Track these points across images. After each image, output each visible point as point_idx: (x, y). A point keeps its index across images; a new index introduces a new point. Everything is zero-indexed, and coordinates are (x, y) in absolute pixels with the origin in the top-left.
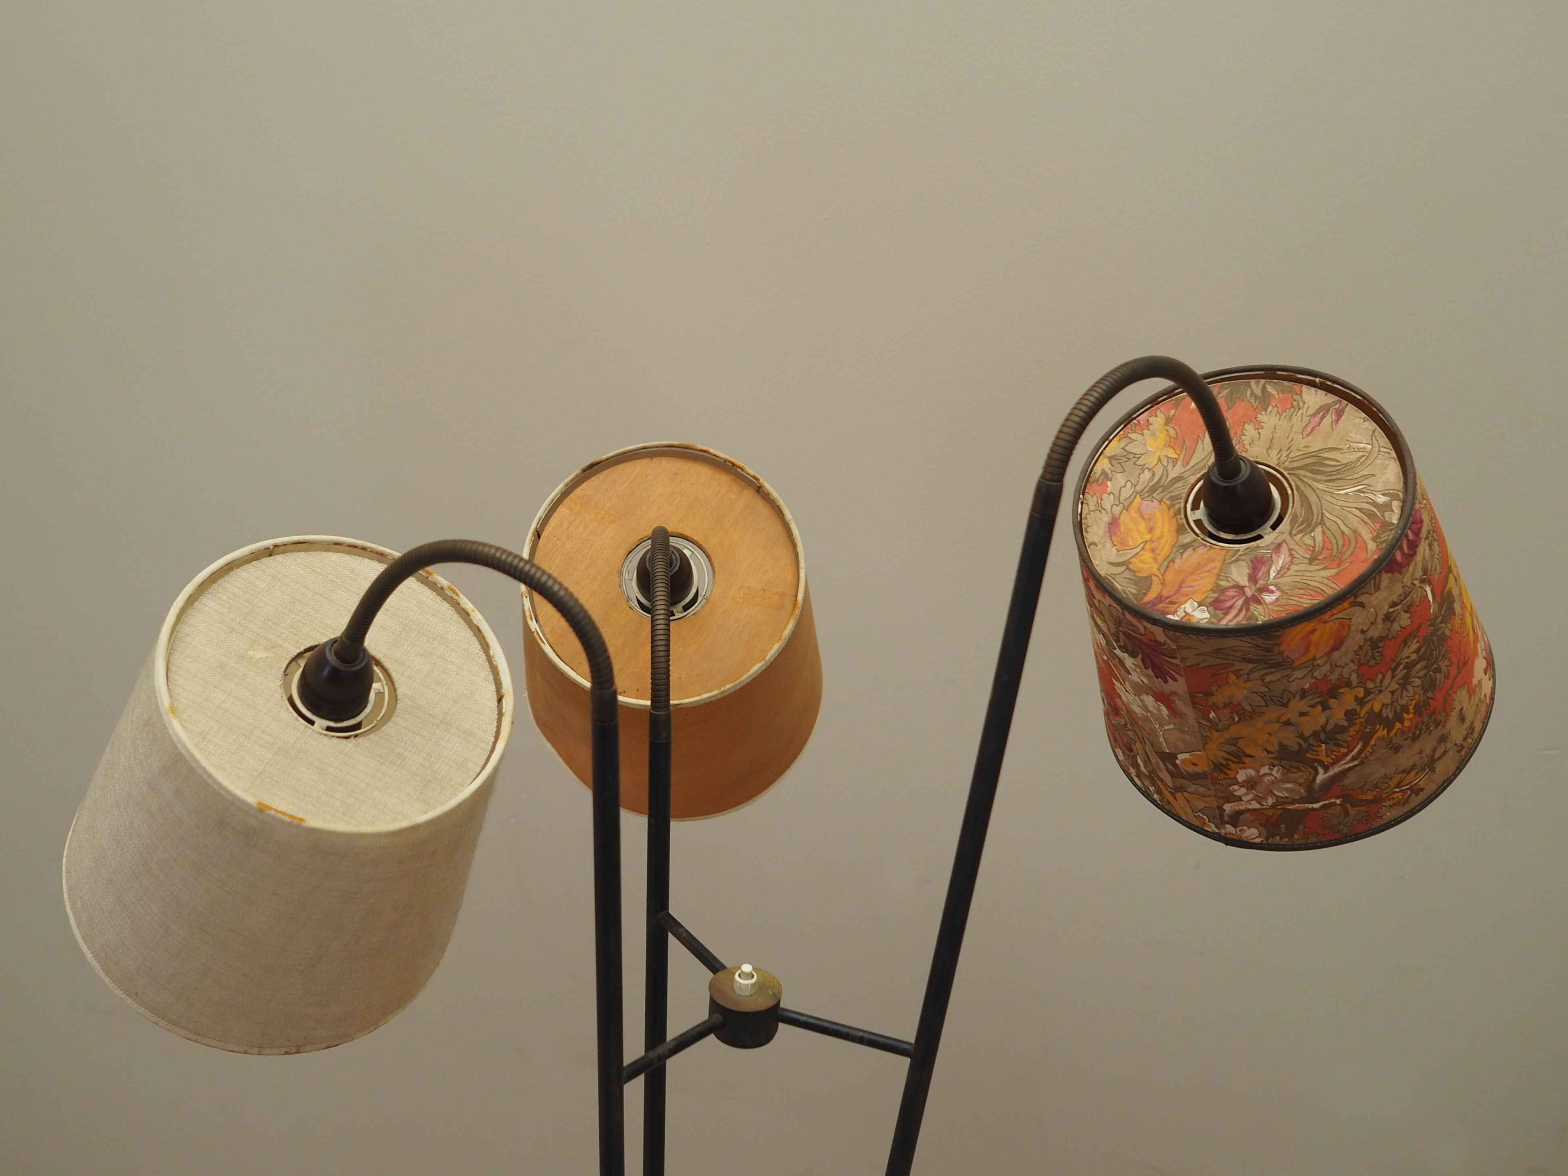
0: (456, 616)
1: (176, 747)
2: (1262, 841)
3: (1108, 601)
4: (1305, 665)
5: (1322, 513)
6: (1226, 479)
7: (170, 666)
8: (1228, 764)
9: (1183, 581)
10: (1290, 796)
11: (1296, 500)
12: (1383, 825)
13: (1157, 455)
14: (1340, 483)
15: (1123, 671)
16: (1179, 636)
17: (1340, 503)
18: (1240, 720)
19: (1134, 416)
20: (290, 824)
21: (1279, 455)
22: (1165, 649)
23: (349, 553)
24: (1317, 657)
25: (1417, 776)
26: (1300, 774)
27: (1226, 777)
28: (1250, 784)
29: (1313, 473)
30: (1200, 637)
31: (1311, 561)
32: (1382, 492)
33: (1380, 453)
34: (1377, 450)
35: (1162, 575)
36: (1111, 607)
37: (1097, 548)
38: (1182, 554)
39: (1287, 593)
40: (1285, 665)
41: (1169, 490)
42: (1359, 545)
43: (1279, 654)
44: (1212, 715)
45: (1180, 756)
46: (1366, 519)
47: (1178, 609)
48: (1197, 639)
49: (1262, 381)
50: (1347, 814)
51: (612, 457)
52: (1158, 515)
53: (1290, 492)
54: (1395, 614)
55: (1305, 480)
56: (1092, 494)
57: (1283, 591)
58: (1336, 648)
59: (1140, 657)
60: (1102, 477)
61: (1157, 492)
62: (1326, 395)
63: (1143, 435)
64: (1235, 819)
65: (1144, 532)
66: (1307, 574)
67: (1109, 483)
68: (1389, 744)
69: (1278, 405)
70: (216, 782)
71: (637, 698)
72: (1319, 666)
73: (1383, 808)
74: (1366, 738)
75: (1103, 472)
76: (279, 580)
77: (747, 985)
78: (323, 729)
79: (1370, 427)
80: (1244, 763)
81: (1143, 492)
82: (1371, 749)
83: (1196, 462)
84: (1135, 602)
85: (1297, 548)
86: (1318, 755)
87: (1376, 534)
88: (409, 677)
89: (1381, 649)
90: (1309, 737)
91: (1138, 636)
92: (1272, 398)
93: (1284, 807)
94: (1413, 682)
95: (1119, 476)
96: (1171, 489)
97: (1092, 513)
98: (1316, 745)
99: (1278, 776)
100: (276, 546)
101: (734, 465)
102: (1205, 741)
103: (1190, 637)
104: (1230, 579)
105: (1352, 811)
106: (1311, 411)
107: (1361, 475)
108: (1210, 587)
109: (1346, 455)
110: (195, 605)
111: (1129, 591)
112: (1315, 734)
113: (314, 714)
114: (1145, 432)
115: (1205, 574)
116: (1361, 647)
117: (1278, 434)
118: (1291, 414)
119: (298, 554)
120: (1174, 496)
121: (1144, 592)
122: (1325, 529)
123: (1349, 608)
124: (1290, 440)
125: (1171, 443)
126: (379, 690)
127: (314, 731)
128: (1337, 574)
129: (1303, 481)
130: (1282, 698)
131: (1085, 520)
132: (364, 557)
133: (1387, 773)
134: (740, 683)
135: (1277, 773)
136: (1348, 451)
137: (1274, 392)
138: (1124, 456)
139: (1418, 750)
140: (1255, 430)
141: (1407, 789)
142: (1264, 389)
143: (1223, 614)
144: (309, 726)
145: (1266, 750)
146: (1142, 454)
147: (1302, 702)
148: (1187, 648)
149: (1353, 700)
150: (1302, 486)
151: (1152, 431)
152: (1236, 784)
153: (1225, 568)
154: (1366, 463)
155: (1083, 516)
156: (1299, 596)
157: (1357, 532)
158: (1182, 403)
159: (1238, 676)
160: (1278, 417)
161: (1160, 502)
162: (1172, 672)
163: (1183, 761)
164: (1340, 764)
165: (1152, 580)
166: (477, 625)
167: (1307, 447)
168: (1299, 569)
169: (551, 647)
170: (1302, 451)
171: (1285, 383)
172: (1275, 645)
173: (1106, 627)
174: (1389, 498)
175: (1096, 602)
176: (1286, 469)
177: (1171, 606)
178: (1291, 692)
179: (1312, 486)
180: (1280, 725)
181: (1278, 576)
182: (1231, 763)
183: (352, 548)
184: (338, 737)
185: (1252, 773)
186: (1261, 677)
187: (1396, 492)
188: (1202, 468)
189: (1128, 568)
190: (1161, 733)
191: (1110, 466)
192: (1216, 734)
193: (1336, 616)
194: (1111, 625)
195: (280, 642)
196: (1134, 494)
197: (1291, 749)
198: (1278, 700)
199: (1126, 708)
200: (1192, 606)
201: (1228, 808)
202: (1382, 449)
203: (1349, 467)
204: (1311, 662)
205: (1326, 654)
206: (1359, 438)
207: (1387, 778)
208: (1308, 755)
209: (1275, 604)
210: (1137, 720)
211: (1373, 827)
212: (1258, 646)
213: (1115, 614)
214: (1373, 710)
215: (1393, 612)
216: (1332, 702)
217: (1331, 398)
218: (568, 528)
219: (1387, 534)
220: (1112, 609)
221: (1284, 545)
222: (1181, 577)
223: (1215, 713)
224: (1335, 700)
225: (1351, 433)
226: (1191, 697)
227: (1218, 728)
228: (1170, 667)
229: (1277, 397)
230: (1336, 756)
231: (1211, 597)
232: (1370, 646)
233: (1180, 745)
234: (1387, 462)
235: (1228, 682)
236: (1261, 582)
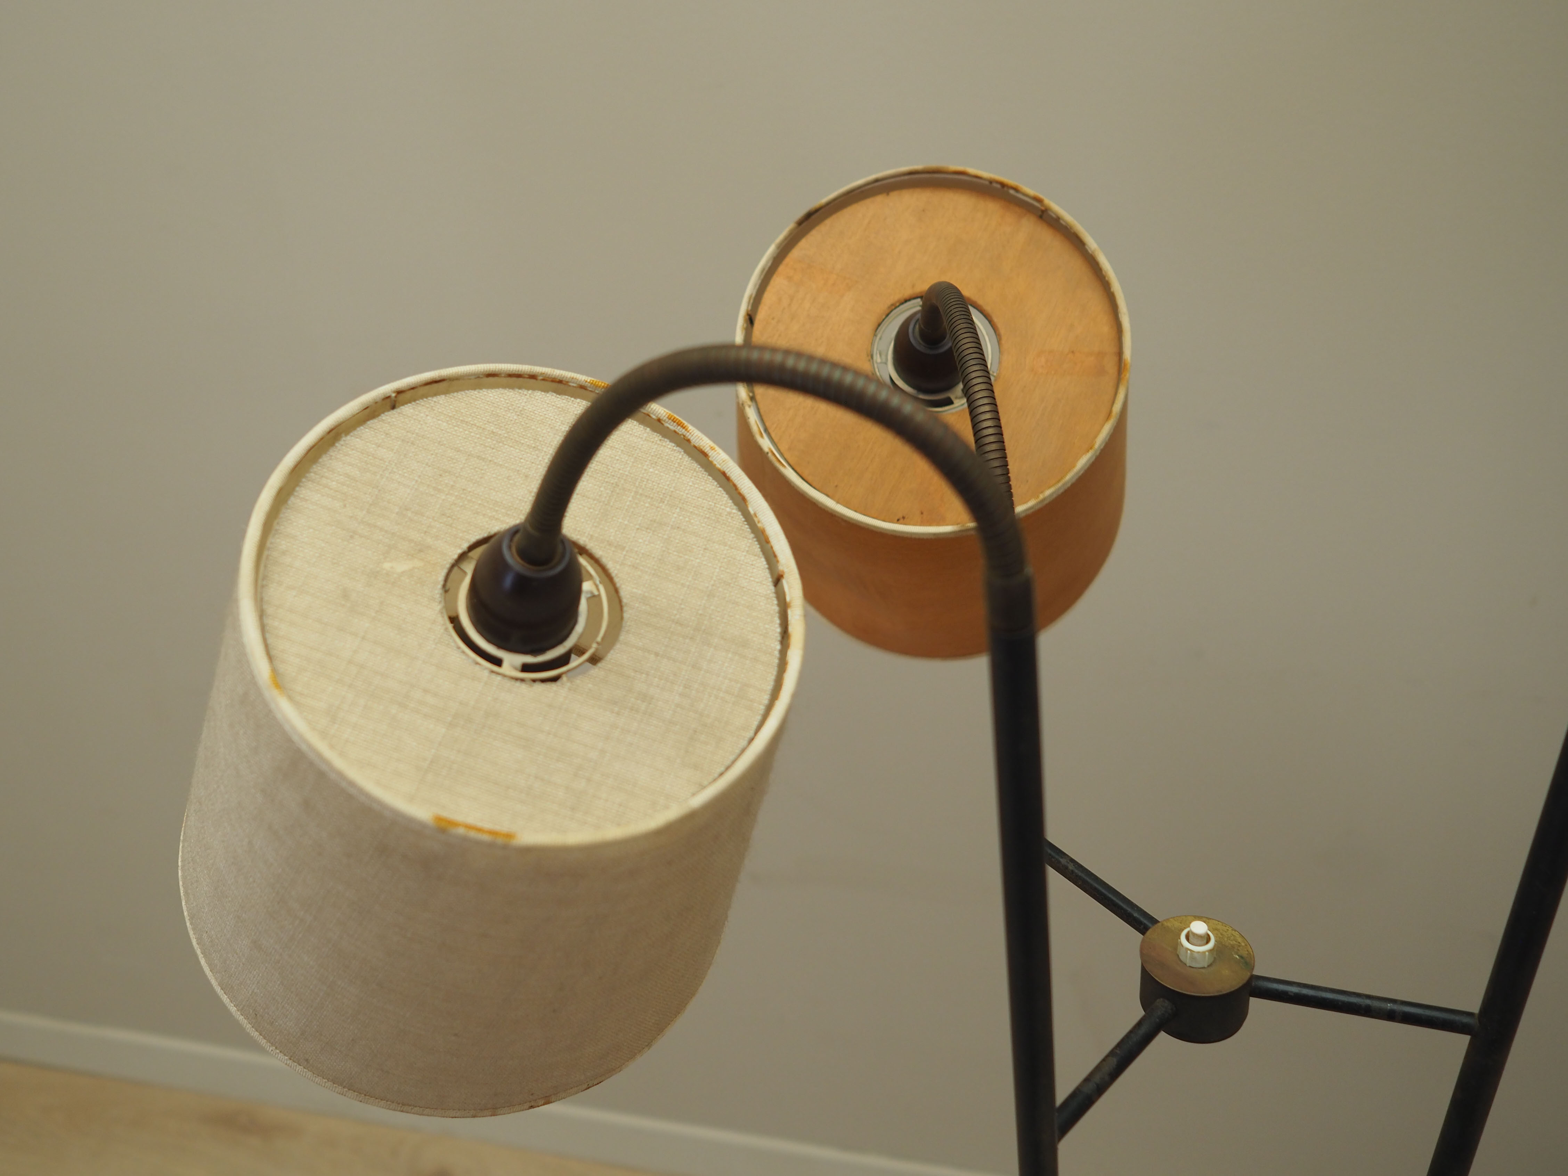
0: (687, 460)
1: (289, 740)
7: (265, 607)
20: (491, 845)
23: (511, 387)
51: (834, 200)
70: (361, 791)
71: (922, 523)
76: (413, 443)
77: (1204, 953)
78: (516, 669)
88: (635, 567)
100: (399, 392)
101: (1003, 185)
110: (290, 502)
113: (500, 646)
119: (435, 399)
126: (592, 592)
127: (504, 676)
132: (534, 389)
134: (1064, 485)
144: (495, 668)
166: (722, 469)
169: (793, 469)
183: (514, 379)
184: (543, 681)
195: (429, 541)
218: (790, 305)
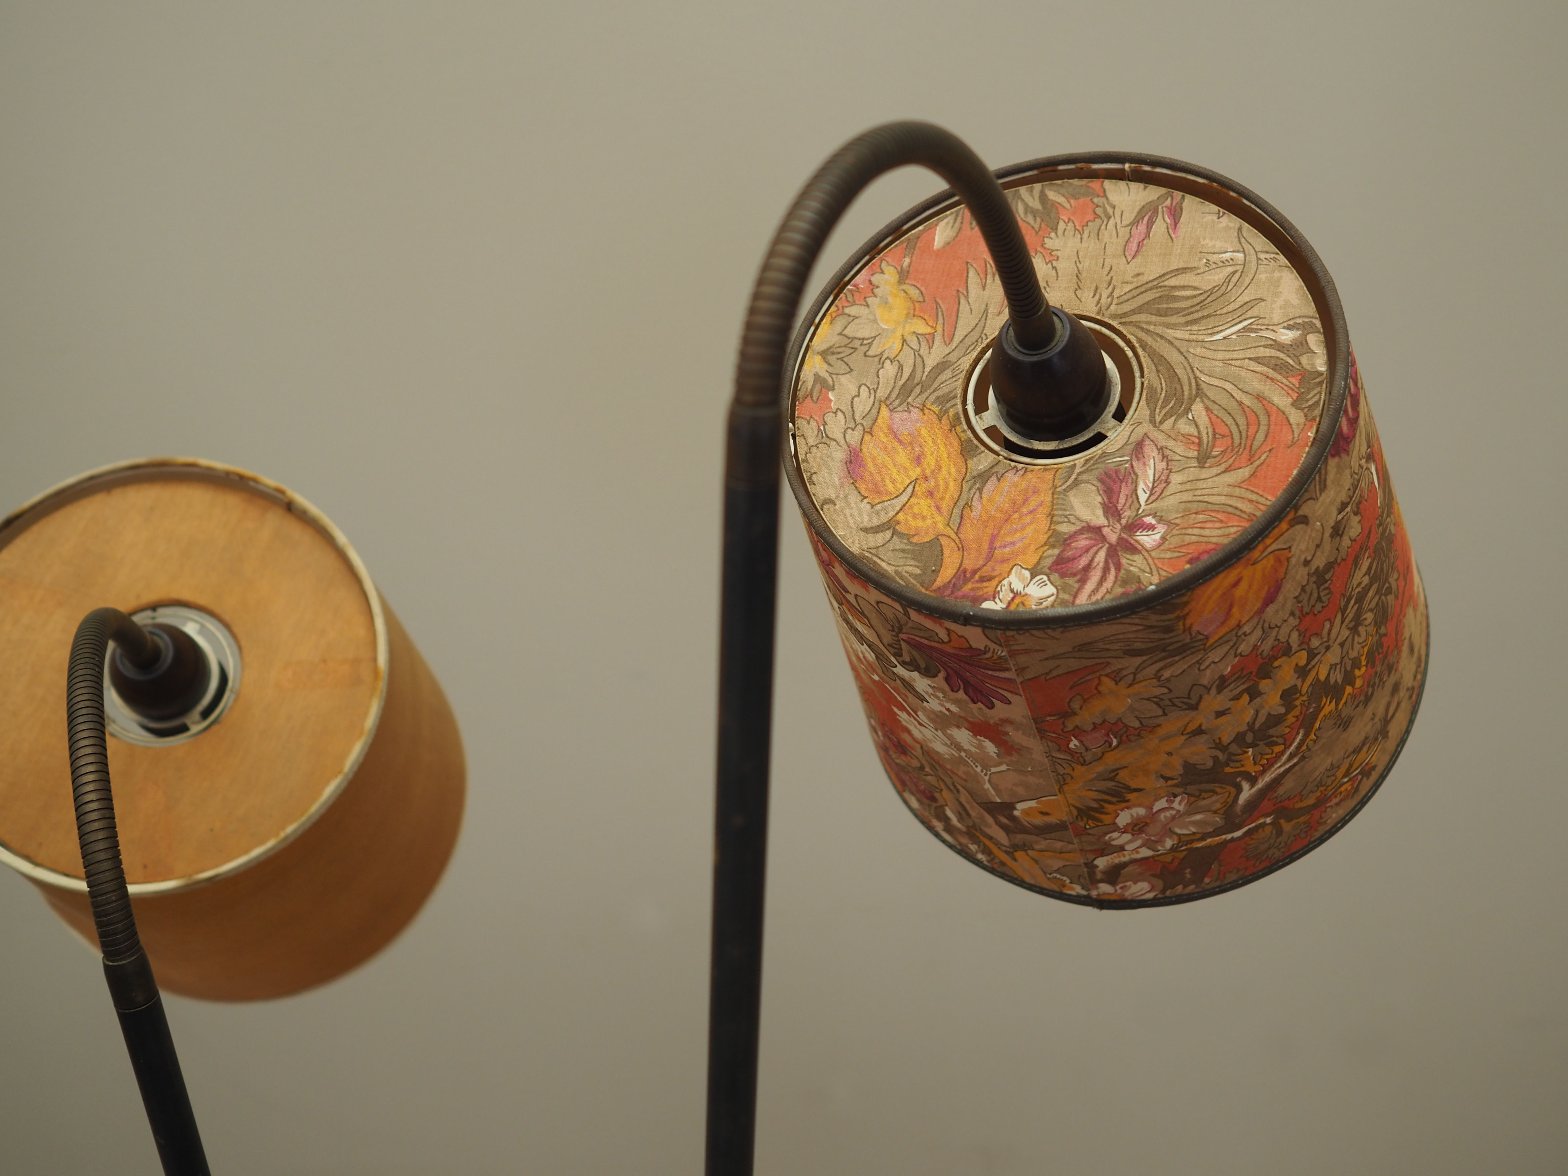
2: (1157, 895)
3: (874, 595)
4: (1224, 639)
5: (1196, 378)
6: (1034, 350)
8: (1103, 807)
9: (994, 538)
10: (1200, 831)
11: (1145, 365)
12: (1326, 832)
13: (898, 334)
14: (1212, 321)
15: (911, 698)
16: (1013, 636)
17: (1220, 355)
18: (1119, 744)
19: (847, 279)
21: (1097, 296)
22: (987, 659)
24: (1242, 623)
25: (1369, 752)
26: (1215, 798)
27: (1100, 824)
28: (1137, 827)
29: (1161, 316)
30: (1049, 631)
31: (1202, 461)
32: (1285, 324)
33: (1260, 262)
34: (1254, 257)
35: (956, 534)
36: (880, 605)
37: (836, 507)
38: (981, 490)
39: (1178, 525)
40: (1193, 647)
41: (933, 388)
42: (1273, 418)
43: (1184, 631)
44: (1074, 743)
45: (1020, 806)
46: (1271, 373)
47: (999, 589)
48: (1045, 636)
49: (1038, 187)
50: (1280, 832)
52: (924, 432)
53: (1130, 353)
54: (1344, 522)
55: (1152, 328)
56: (808, 418)
57: (1169, 523)
58: (1269, 600)
59: (942, 675)
60: (818, 387)
61: (913, 395)
62: (1145, 188)
63: (868, 306)
64: (1113, 875)
65: (908, 465)
66: (1201, 484)
67: (831, 395)
68: (1338, 720)
69: (1072, 218)
71: (145, 880)
72: (1246, 636)
73: (1328, 809)
74: (1307, 723)
75: (817, 377)
79: (1231, 225)
80: (1128, 801)
81: (891, 399)
82: (1315, 735)
83: (965, 333)
84: (923, 590)
85: (1170, 443)
86: (1243, 766)
87: (1296, 395)
89: (1329, 582)
90: (1230, 744)
91: (936, 645)
92: (1060, 209)
93: (1189, 846)
94: (1365, 619)
95: (844, 379)
96: (936, 385)
97: (814, 450)
98: (1240, 752)
99: (1181, 808)
101: (240, 476)
102: (1062, 781)
103: (1032, 635)
104: (1072, 519)
105: (1287, 827)
106: (1129, 217)
107: (1242, 303)
108: (1043, 538)
109: (1207, 276)
111: (906, 572)
112: (1240, 739)
114: (870, 300)
115: (1028, 519)
116: (1303, 589)
117: (1085, 264)
118: (1097, 228)
120: (943, 396)
121: (934, 568)
122: (1209, 404)
123: (1287, 530)
124: (1107, 268)
125: (916, 311)
128: (1253, 475)
129: (1148, 332)
130: (1189, 698)
131: (805, 464)
133: (1334, 762)
134: (309, 818)
135: (1179, 805)
136: (1207, 269)
137: (1061, 200)
138: (845, 346)
139: (1371, 716)
140: (1047, 264)
141: (1357, 775)
142: (1043, 198)
143: (1078, 581)
145: (1162, 777)
146: (875, 337)
147: (1220, 697)
148: (1027, 651)
149: (1292, 672)
150: (1149, 340)
151: (880, 297)
152: (1114, 831)
153: (1060, 501)
154: (1243, 283)
155: (801, 457)
156: (1199, 525)
157: (1264, 398)
158: (918, 245)
159: (1117, 679)
160: (1079, 236)
161: (922, 410)
162: (1000, 691)
163: (1025, 812)
164: (1273, 769)
165: (941, 546)
167: (1138, 275)
168: (1185, 480)
170: (1132, 283)
171: (1075, 182)
172: (1178, 618)
173: (875, 634)
174: (1299, 332)
175: (851, 598)
176: (1114, 316)
177: (985, 584)
178: (1204, 686)
179: (1166, 336)
180: (1185, 737)
181: (1153, 498)
182: (1106, 805)
185: (1141, 811)
186: (1156, 674)
187: (1306, 320)
188: (977, 341)
189: (895, 533)
190: (987, 778)
191: (826, 366)
192: (1079, 770)
193: (1270, 549)
194: (883, 632)
196: (877, 404)
197: (1203, 767)
198: (1183, 702)
199: (922, 747)
200: (1021, 578)
201: (1102, 863)
202: (1262, 256)
203: (1217, 293)
204: (1234, 632)
205: (1255, 613)
206: (1219, 245)
207: (1333, 767)
208: (1228, 770)
209: (1162, 547)
210: (941, 762)
211: (1313, 839)
212: (1151, 627)
213: (890, 615)
214: (1318, 679)
215: (1343, 518)
216: (1265, 685)
217: (1154, 193)
219: (1315, 392)
220: (884, 609)
221: (1148, 442)
222: (989, 531)
223: (1081, 742)
224: (1267, 681)
225: (1204, 239)
226: (1036, 723)
227: (1085, 761)
228: (997, 684)
229: (1067, 206)
230: (1267, 759)
231: (1050, 556)
232: (1314, 582)
233: (1021, 791)
234: (1276, 275)
235: (1099, 692)
236: (1127, 514)
